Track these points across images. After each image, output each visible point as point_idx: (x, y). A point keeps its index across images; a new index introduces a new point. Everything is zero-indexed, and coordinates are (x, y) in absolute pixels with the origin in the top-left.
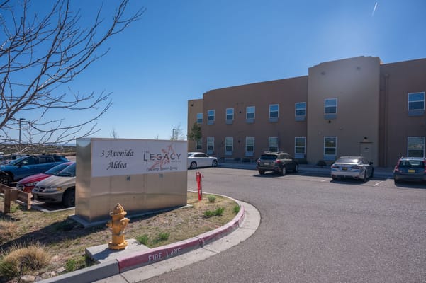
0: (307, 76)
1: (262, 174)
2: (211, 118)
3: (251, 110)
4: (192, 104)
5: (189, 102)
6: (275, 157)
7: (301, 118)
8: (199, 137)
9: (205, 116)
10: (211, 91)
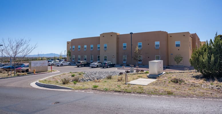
0: (100, 37)
1: (78, 67)
2: (74, 49)
3: (85, 46)
4: (68, 43)
5: (67, 42)
6: (80, 62)
7: (98, 49)
8: (70, 55)
9: (72, 47)
10: (73, 39)
